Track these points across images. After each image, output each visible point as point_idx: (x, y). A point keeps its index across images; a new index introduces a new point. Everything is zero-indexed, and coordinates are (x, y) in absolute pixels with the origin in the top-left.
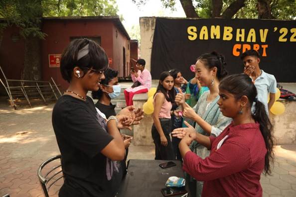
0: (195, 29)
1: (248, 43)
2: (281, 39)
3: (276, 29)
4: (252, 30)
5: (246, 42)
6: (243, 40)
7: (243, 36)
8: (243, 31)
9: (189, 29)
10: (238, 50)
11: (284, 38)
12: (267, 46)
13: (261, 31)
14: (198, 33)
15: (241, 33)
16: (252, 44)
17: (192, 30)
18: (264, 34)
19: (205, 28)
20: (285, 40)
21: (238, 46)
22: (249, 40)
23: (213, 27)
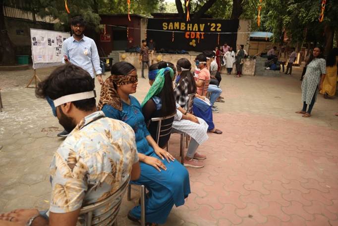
0: (166, 24)
1: (194, 31)
2: (212, 29)
3: (209, 24)
4: (196, 25)
5: (192, 31)
6: (191, 30)
7: (191, 27)
8: (191, 25)
9: (164, 24)
10: (188, 35)
11: (214, 29)
12: (203, 33)
13: (201, 25)
14: (168, 26)
15: (190, 26)
16: (195, 31)
17: (165, 25)
18: (202, 27)
19: (171, 23)
20: (214, 30)
21: (188, 33)
22: (194, 30)
23: (175, 23)
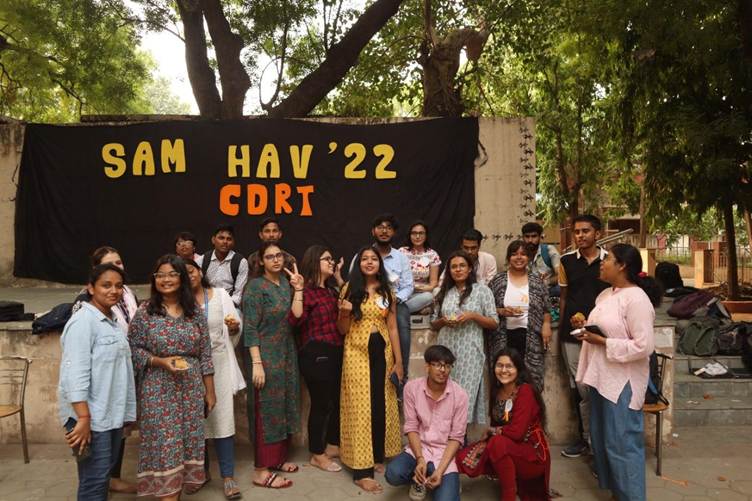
0: (120, 149)
1: (261, 181)
2: (350, 172)
3: (333, 146)
4: (270, 148)
5: (253, 179)
6: (246, 173)
7: (245, 162)
8: (245, 149)
9: (107, 149)
10: (233, 200)
11: (358, 169)
12: (310, 189)
13: (294, 150)
14: (129, 158)
15: (239, 155)
16: (270, 183)
17: (113, 153)
18: (301, 160)
19: (145, 146)
20: (362, 174)
21: (234, 190)
22: (261, 173)
23: (166, 143)
